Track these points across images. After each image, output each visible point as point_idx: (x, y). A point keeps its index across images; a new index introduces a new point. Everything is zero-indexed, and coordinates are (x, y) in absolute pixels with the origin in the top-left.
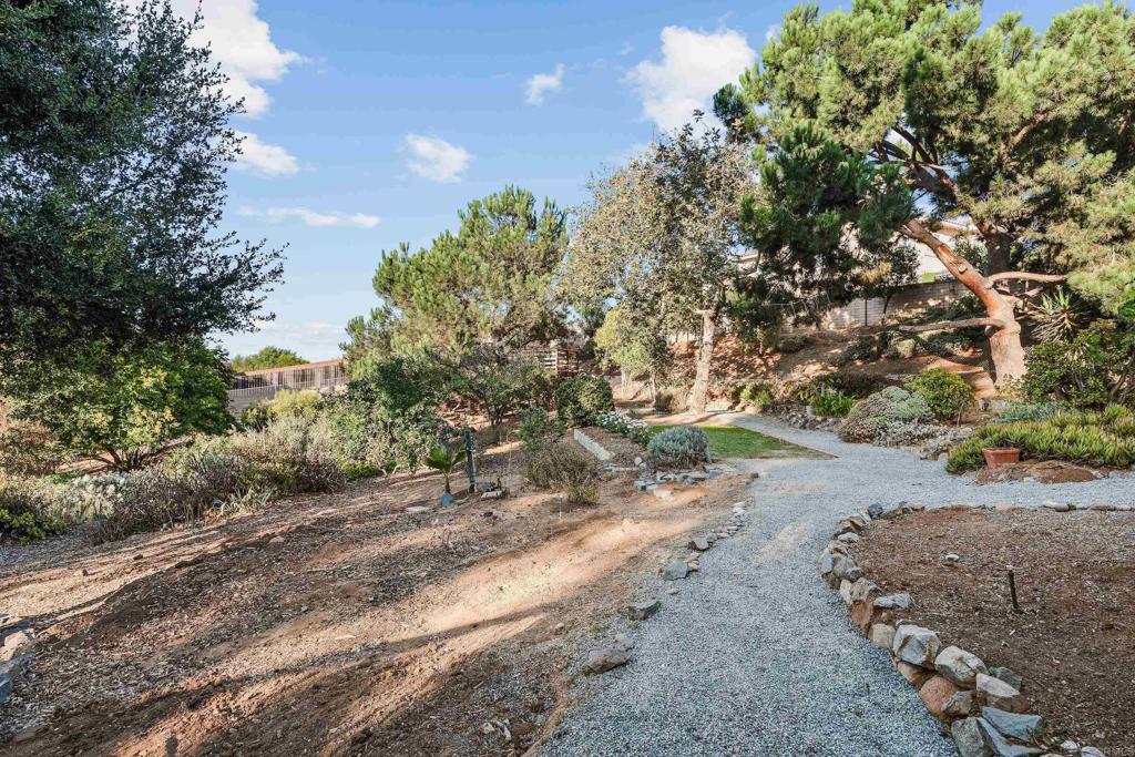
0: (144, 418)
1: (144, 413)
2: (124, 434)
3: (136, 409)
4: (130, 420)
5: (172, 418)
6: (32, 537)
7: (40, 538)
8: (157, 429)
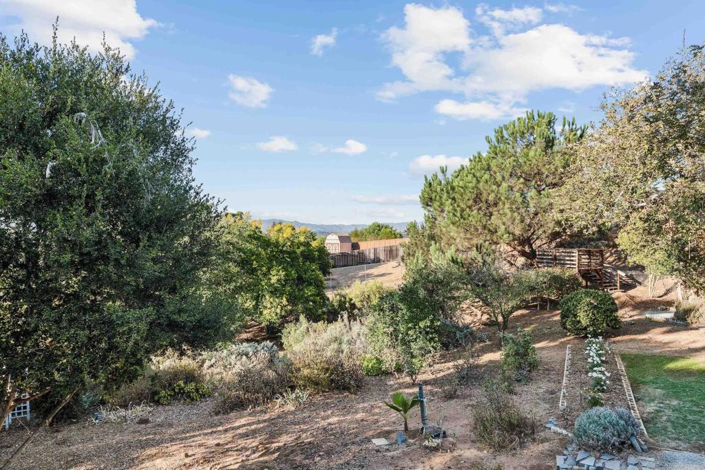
0: (271, 303)
1: (271, 300)
2: (261, 313)
3: (267, 297)
4: (265, 304)
5: (287, 303)
6: (192, 399)
7: (197, 400)
8: (278, 311)
